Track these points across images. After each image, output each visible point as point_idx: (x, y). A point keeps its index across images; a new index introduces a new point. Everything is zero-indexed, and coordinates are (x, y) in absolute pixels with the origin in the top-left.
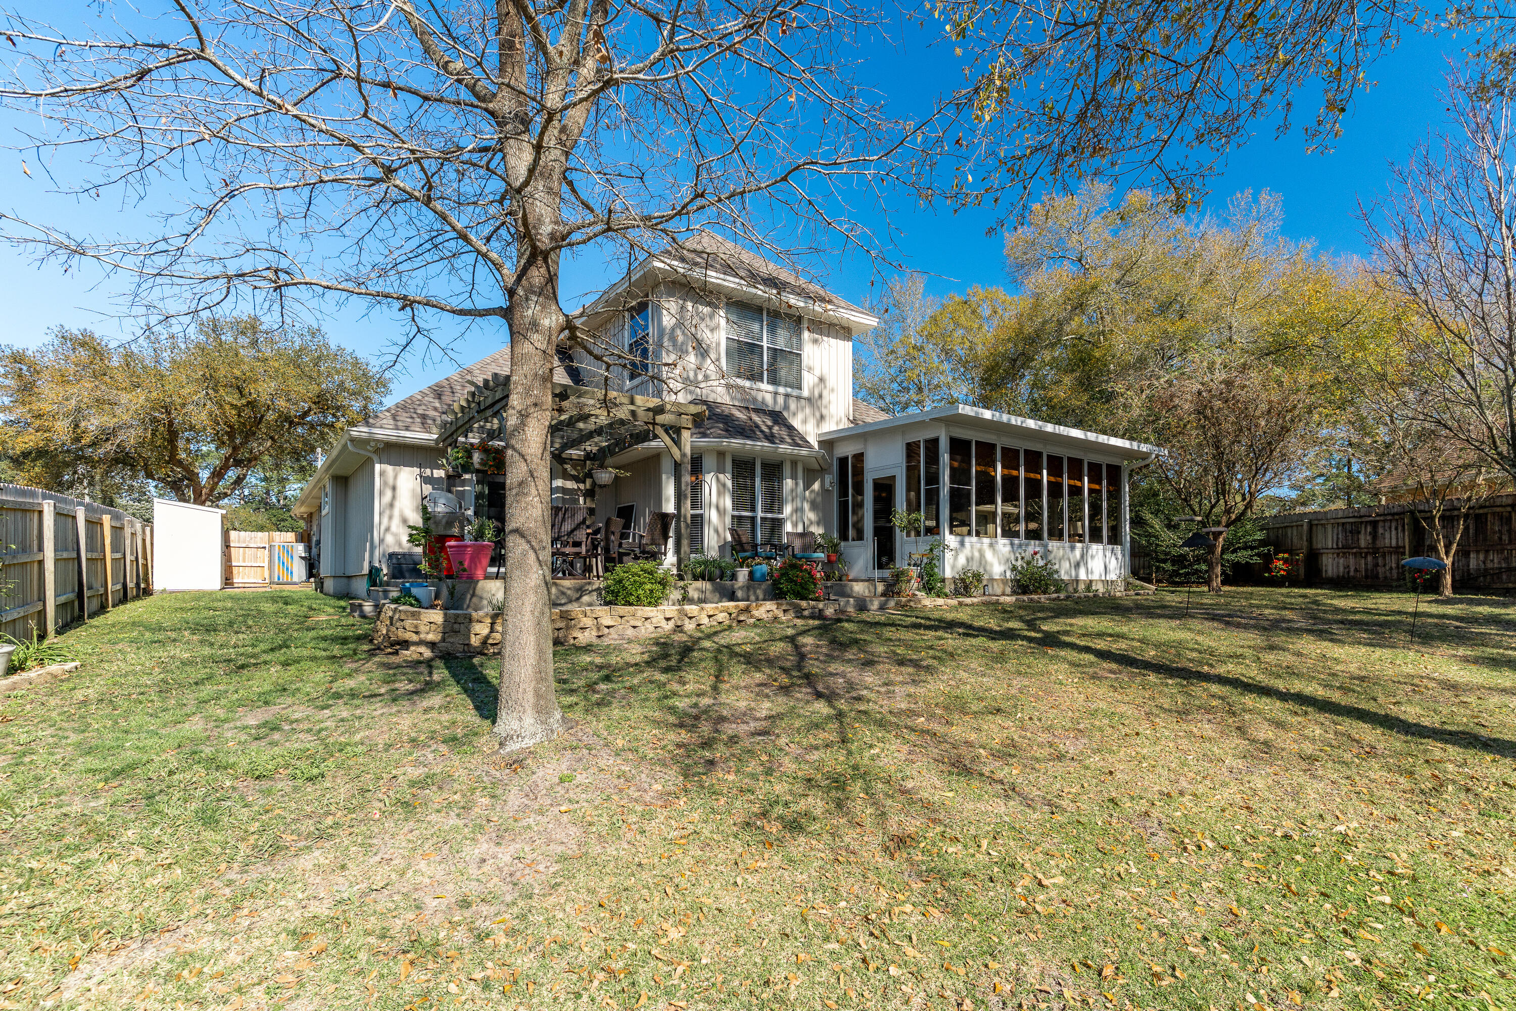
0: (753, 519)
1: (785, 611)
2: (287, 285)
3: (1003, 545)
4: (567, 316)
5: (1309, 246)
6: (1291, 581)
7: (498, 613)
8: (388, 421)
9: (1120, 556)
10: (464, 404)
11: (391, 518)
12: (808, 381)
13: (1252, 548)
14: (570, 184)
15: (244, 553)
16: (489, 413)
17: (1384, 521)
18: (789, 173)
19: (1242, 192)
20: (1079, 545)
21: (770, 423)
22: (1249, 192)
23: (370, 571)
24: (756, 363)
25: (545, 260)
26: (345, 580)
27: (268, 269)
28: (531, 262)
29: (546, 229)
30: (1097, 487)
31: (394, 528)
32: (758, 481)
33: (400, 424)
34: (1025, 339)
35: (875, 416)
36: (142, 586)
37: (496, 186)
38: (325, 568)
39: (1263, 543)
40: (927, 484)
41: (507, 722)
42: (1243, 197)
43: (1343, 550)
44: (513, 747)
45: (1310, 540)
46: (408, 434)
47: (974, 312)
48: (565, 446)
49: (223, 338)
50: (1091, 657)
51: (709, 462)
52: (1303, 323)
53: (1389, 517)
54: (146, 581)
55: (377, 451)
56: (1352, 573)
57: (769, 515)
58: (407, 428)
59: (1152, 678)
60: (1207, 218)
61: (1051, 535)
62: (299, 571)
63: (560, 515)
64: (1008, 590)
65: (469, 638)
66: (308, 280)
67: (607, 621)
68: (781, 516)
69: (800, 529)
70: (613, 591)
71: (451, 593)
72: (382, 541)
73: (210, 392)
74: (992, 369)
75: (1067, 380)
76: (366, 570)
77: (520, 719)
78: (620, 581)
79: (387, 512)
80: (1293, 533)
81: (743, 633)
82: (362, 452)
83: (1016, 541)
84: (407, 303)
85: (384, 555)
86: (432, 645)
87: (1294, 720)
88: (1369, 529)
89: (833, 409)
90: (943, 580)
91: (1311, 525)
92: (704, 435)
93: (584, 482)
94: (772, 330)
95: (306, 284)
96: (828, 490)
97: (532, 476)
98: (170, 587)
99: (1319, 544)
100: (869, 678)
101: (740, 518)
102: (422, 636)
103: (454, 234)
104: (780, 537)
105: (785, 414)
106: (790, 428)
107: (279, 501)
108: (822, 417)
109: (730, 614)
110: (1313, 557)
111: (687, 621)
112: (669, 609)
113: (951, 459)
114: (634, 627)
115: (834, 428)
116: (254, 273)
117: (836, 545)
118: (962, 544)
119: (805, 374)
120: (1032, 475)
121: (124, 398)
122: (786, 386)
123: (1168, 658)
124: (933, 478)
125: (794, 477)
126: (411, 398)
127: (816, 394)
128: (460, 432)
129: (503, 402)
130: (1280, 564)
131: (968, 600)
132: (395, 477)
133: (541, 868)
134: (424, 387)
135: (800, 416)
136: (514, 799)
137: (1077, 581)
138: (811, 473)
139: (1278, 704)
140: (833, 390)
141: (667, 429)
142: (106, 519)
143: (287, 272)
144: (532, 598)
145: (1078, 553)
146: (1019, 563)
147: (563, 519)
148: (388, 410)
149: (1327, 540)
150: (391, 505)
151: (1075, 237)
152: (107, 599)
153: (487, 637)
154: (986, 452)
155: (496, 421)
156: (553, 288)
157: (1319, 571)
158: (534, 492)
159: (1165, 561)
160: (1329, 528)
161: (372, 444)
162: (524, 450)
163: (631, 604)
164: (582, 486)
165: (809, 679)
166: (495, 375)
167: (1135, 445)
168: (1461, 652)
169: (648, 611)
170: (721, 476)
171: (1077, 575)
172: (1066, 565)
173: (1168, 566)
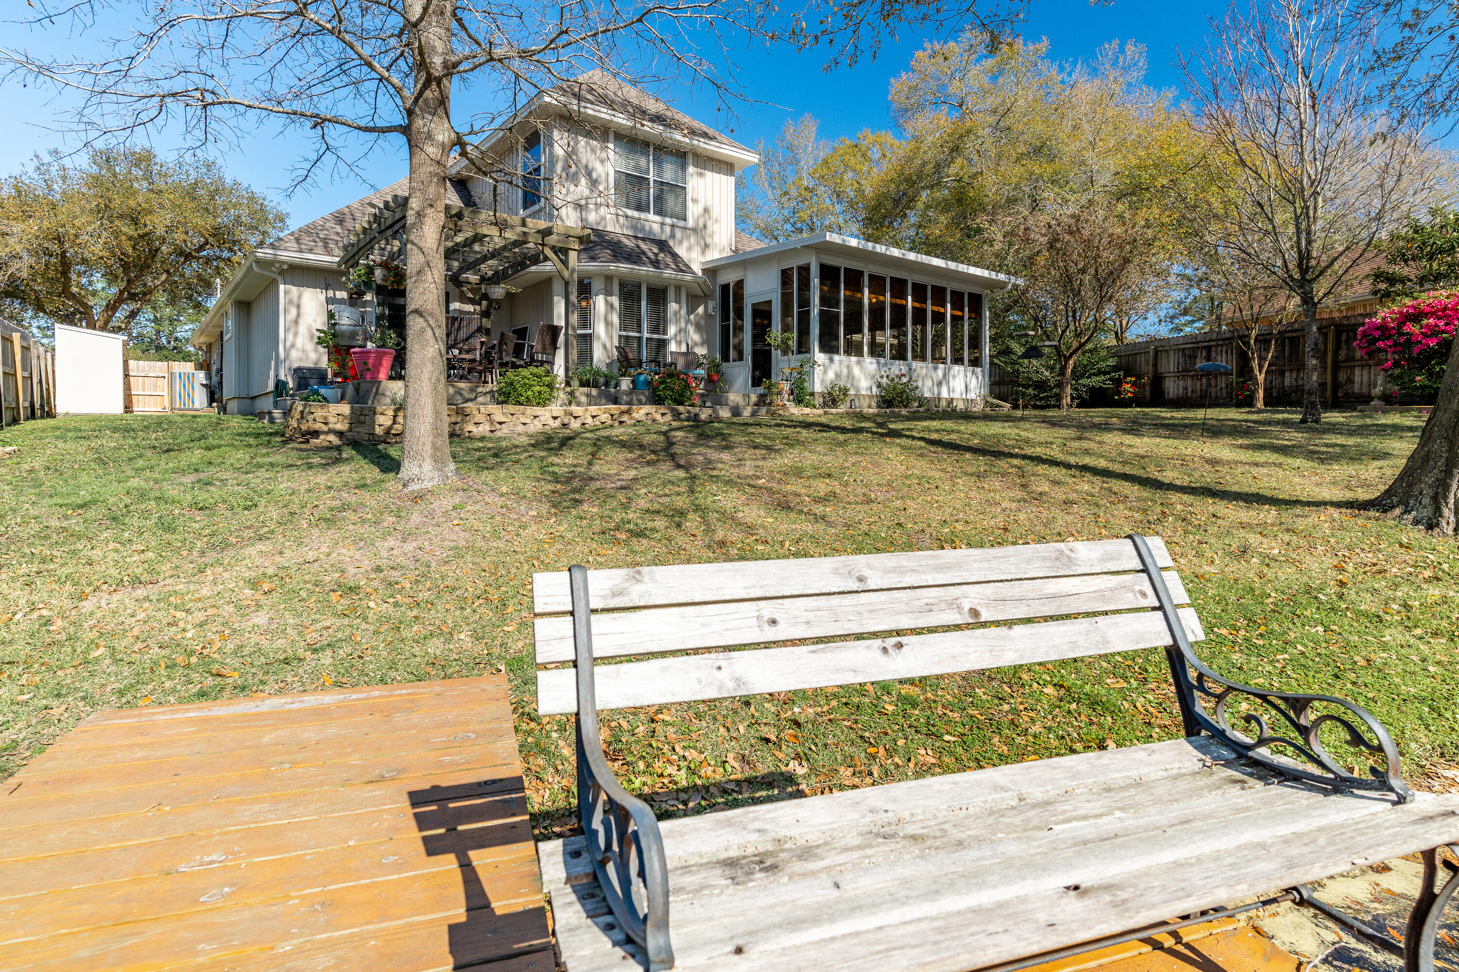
0: (639, 339)
1: (663, 414)
2: (213, 104)
3: (870, 363)
4: (458, 133)
5: (1170, 95)
6: (1137, 401)
7: (400, 407)
8: (293, 245)
9: (980, 377)
10: (366, 226)
11: (296, 334)
12: (693, 211)
13: (1105, 373)
14: (459, 21)
15: (144, 382)
16: (389, 232)
17: (1217, 346)
18: (643, 15)
19: (1110, 43)
20: (941, 366)
21: (656, 250)
22: (1116, 43)
23: (277, 385)
24: (644, 194)
25: (439, 84)
26: (248, 401)
27: (196, 89)
28: (426, 85)
29: (438, 61)
30: (960, 313)
31: (299, 343)
32: (644, 303)
33: (303, 247)
34: (906, 180)
35: (754, 245)
36: (46, 409)
37: (395, 21)
38: (228, 391)
39: (1116, 368)
40: (799, 307)
41: (409, 469)
42: (1111, 47)
43: (1184, 373)
44: (414, 487)
45: (1155, 365)
46: (311, 256)
47: (864, 155)
48: (462, 270)
49: (117, 169)
50: (923, 444)
51: (597, 285)
52: (1156, 166)
53: (1221, 342)
54: (49, 403)
55: (281, 272)
56: (1189, 394)
57: (655, 336)
58: (311, 251)
59: (968, 456)
60: (1079, 66)
61: (915, 357)
62: (200, 398)
63: (456, 324)
64: (874, 404)
65: (374, 428)
66: (232, 100)
67: (499, 417)
68: (665, 337)
69: (684, 349)
70: (504, 393)
71: (357, 390)
72: (287, 356)
73: (105, 221)
74: (876, 208)
75: (943, 219)
76: (271, 387)
77: (420, 466)
78: (511, 384)
79: (293, 329)
80: (1141, 359)
81: (622, 430)
82: (267, 273)
83: (882, 360)
84: (319, 121)
85: (290, 369)
86: (340, 434)
87: (1071, 481)
88: (1204, 353)
89: (716, 239)
90: (812, 394)
91: (1156, 351)
92: (593, 259)
93: (480, 304)
94: (658, 163)
95: (230, 103)
96: (711, 315)
97: (429, 266)
98: (73, 410)
99: (1162, 369)
100: (725, 456)
101: (627, 338)
102: (331, 426)
103: (358, 62)
104: (665, 356)
105: (671, 243)
106: (675, 256)
107: (169, 342)
108: (706, 246)
109: (612, 415)
110: (1158, 380)
111: (573, 420)
112: (556, 408)
113: (821, 283)
114: (524, 424)
115: (717, 256)
116: (185, 93)
117: (718, 366)
118: (831, 360)
119: (689, 204)
120: (898, 301)
121: (17, 228)
122: (671, 217)
123: (988, 445)
124: (805, 302)
125: (678, 301)
126: (313, 223)
127: (701, 224)
128: (361, 253)
129: (402, 223)
130: (1128, 387)
131: (834, 411)
132: (300, 297)
133: (437, 553)
134: (326, 213)
135: (685, 244)
136: (416, 518)
137: (939, 399)
138: (694, 300)
139: (1064, 471)
140: (717, 221)
141: (555, 250)
142: (16, 337)
143: (212, 93)
144: (430, 367)
145: (940, 373)
146: (885, 380)
147: (459, 329)
148: (292, 234)
149: (1170, 364)
150: (296, 322)
151: (956, 83)
152: (19, 413)
153: (390, 428)
154: (854, 279)
155: (397, 243)
156: (445, 109)
157: (1162, 393)
158: (430, 277)
159: (1027, 386)
160: (1172, 353)
161: (277, 265)
162: (422, 245)
163: (521, 404)
164: (478, 308)
165: (673, 457)
166: (395, 197)
167: (993, 275)
168: (1240, 441)
169: (538, 411)
170: (609, 298)
171: (939, 394)
172: (929, 383)
173: (1031, 391)
